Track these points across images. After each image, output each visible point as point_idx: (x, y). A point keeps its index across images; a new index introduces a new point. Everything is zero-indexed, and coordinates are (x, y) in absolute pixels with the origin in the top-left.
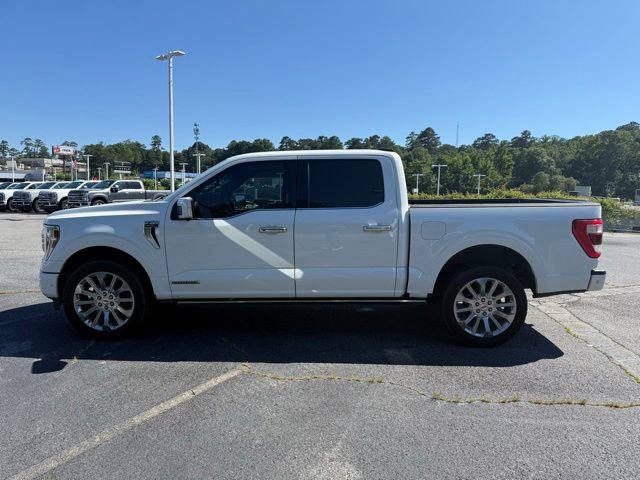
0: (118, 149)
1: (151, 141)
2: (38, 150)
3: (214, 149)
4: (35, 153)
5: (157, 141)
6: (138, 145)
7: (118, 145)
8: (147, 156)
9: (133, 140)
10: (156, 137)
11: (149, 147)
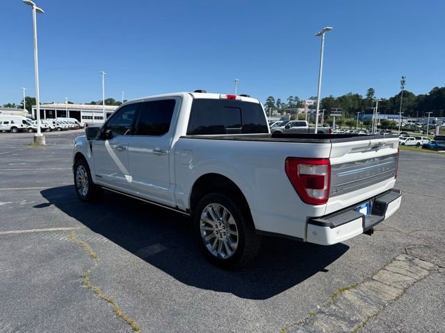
0: (342, 100)
1: (366, 93)
2: (296, 103)
3: (417, 95)
4: (294, 105)
5: (371, 92)
6: (357, 96)
7: (343, 97)
8: (363, 104)
9: (354, 93)
10: (371, 89)
11: (365, 97)
